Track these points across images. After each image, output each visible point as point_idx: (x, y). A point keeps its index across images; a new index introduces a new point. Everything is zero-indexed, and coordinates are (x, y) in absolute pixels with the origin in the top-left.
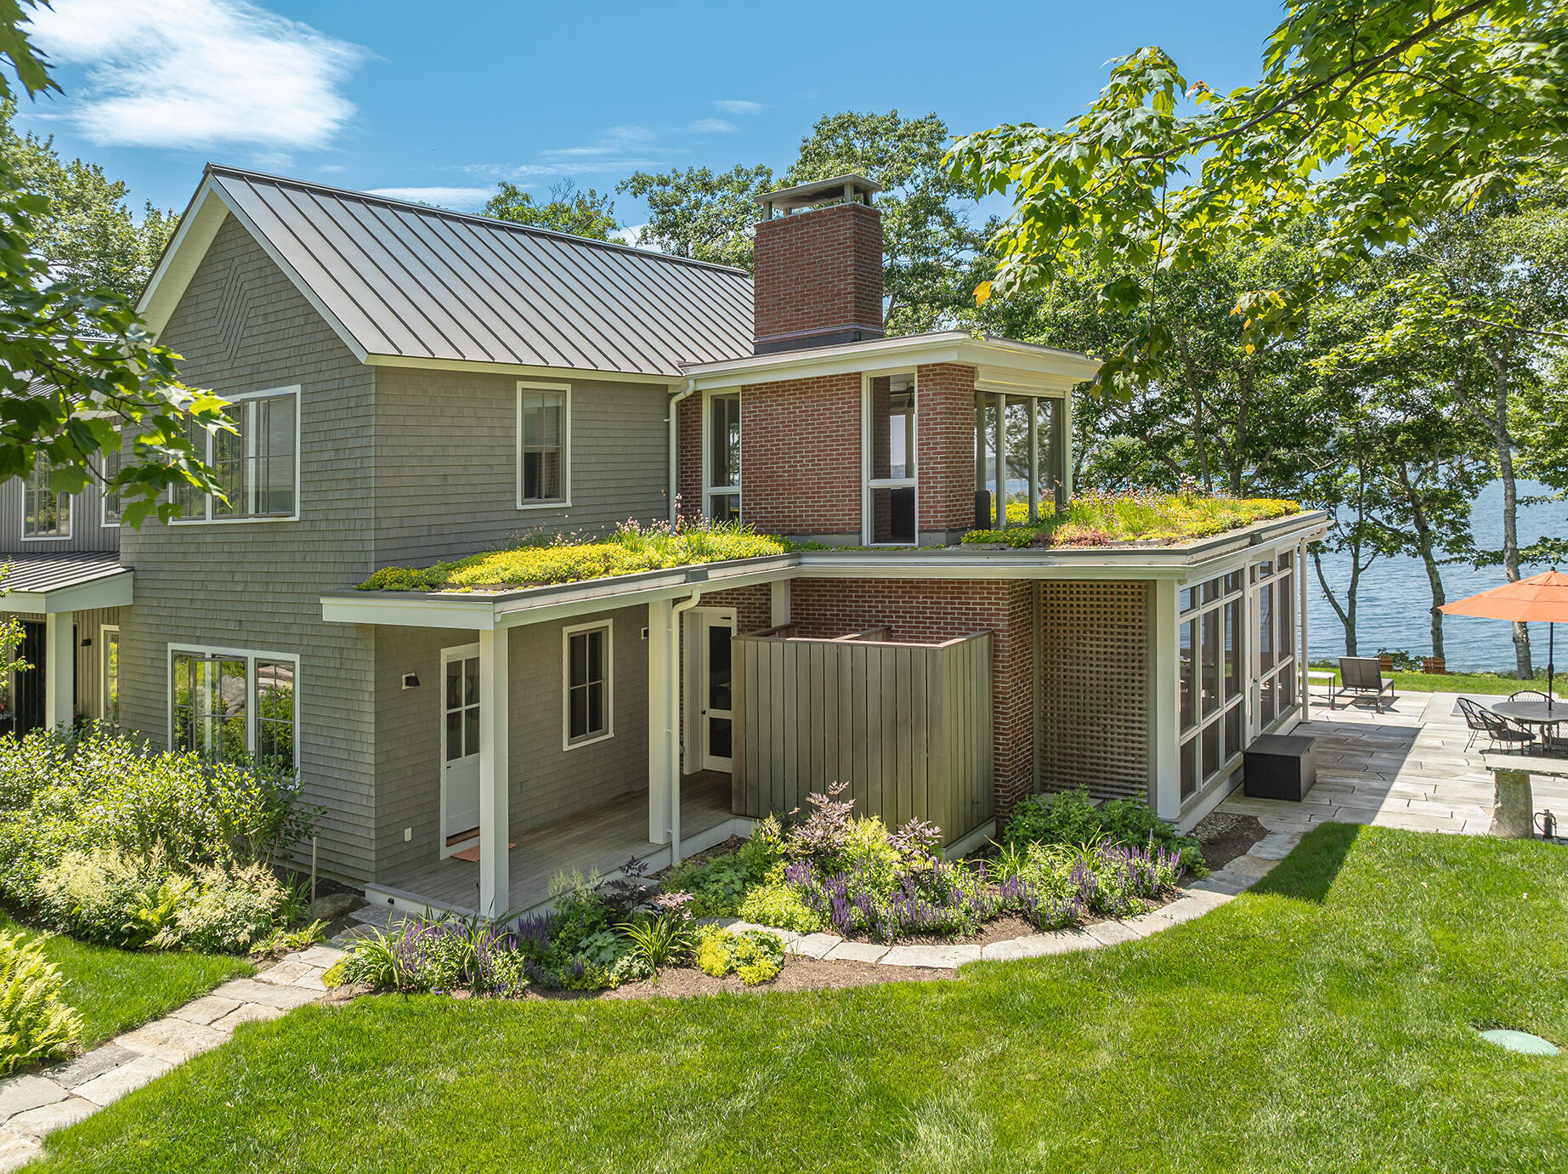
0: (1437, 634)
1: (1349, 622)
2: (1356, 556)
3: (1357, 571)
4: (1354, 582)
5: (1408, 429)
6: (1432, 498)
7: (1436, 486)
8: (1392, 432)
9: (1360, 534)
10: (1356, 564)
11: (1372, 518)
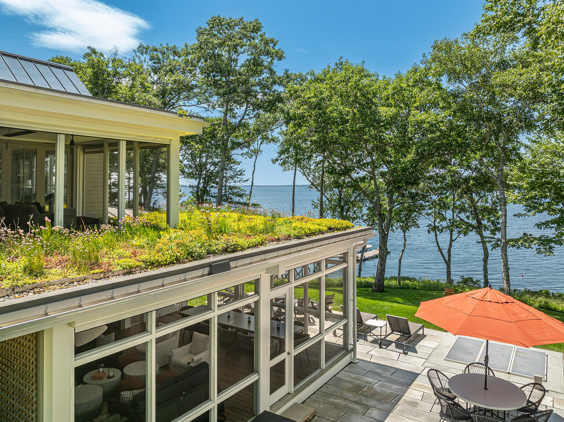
0: (485, 270)
1: (448, 263)
2: (451, 234)
3: (452, 241)
4: (450, 246)
5: (474, 179)
6: (485, 209)
7: (486, 205)
8: (467, 180)
9: (453, 225)
10: (451, 238)
11: (459, 217)
